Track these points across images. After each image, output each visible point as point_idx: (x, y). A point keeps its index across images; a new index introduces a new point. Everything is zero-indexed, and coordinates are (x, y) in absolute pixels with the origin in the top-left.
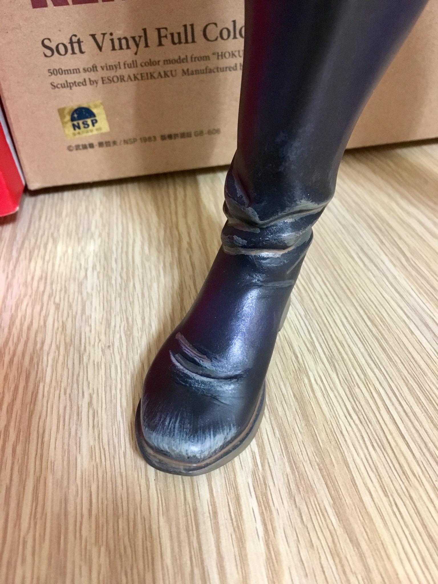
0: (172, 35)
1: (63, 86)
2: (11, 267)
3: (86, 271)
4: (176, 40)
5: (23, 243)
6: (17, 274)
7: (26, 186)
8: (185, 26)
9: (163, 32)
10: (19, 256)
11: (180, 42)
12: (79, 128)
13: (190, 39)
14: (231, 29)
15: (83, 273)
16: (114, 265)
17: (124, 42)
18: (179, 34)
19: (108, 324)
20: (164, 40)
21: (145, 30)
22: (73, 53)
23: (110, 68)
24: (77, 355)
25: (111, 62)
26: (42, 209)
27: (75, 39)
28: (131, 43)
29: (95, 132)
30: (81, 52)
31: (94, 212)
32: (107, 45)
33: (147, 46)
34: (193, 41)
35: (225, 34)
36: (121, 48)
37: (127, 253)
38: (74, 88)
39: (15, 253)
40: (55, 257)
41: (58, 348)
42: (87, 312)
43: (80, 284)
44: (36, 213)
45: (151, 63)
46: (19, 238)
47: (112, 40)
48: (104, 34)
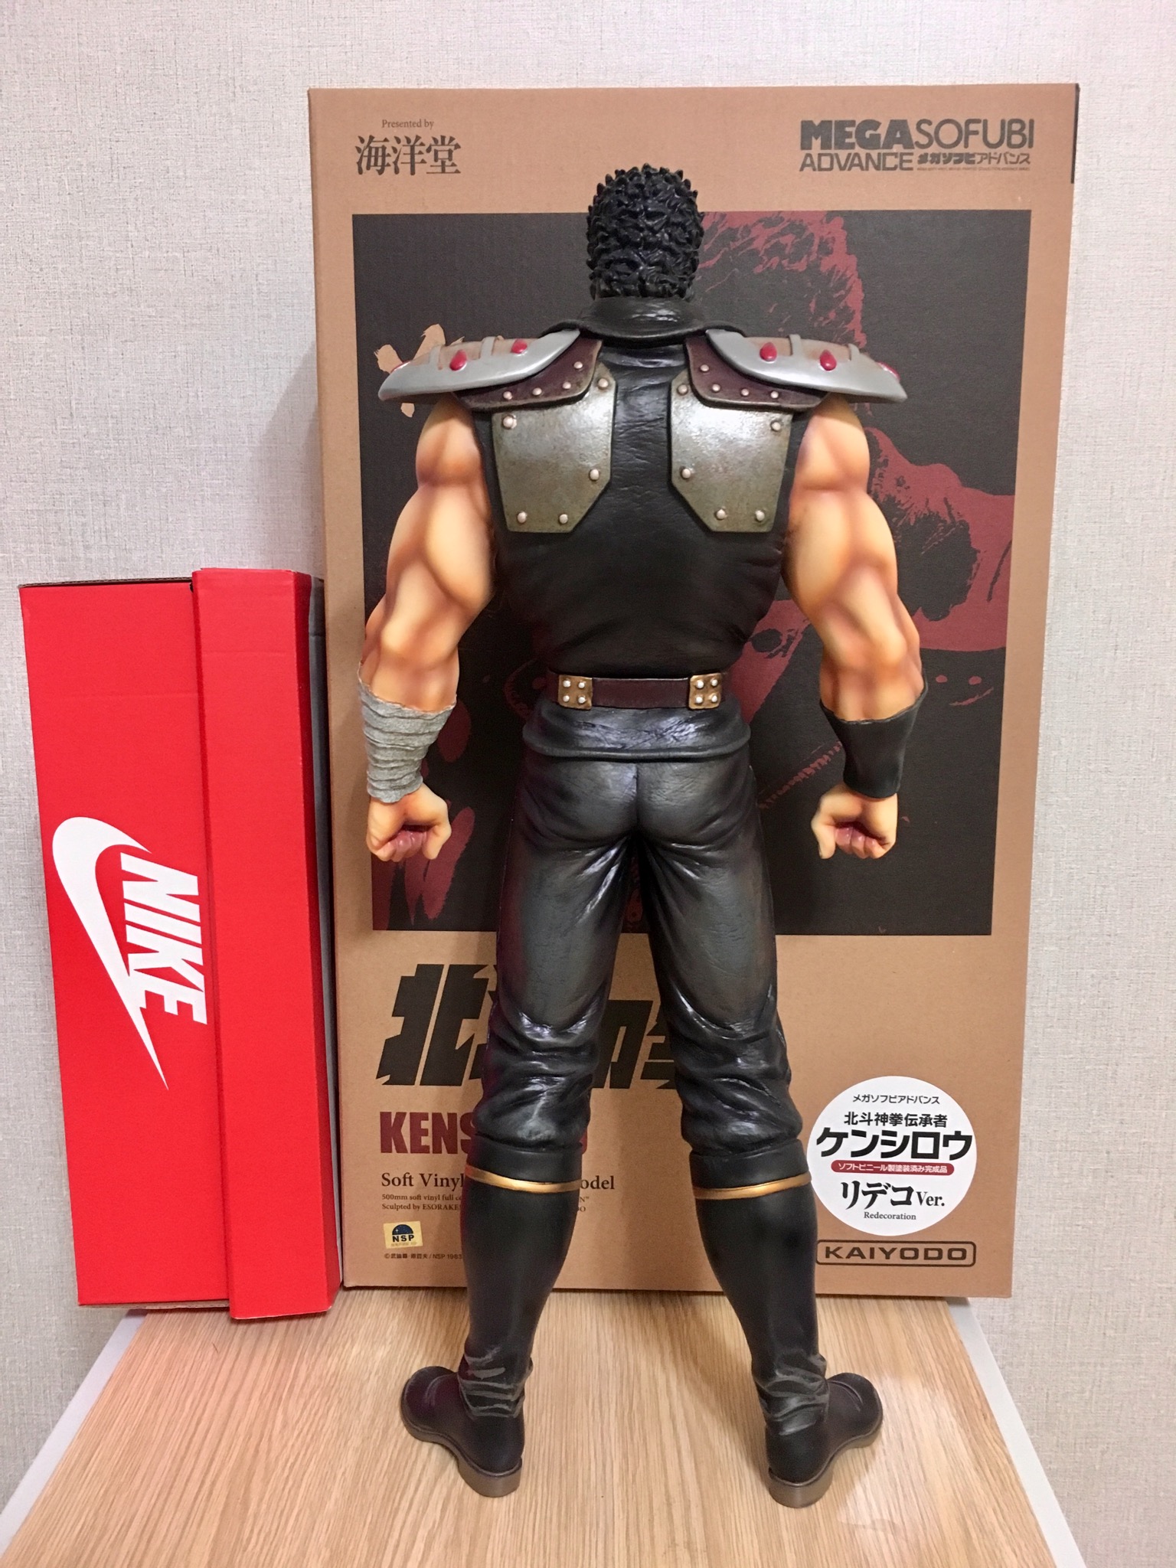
1: (392, 1208)
2: (313, 1360)
3: (370, 1374)
5: (327, 1338)
6: (316, 1368)
7: (342, 1283)
10: (321, 1351)
12: (398, 1240)
15: (367, 1375)
16: (393, 1373)
17: (445, 1181)
19: (373, 1421)
22: (405, 1185)
23: (431, 1198)
24: (344, 1440)
25: (433, 1194)
26: (350, 1306)
27: (407, 1176)
28: (450, 1182)
29: (410, 1246)
30: (411, 1185)
31: (394, 1317)
32: (432, 1181)
36: (442, 1185)
37: (407, 1364)
38: (400, 1210)
39: (318, 1348)
40: (349, 1357)
41: (332, 1432)
42: (361, 1408)
43: (363, 1385)
44: (345, 1309)
46: (325, 1334)
47: (436, 1180)
48: (430, 1175)
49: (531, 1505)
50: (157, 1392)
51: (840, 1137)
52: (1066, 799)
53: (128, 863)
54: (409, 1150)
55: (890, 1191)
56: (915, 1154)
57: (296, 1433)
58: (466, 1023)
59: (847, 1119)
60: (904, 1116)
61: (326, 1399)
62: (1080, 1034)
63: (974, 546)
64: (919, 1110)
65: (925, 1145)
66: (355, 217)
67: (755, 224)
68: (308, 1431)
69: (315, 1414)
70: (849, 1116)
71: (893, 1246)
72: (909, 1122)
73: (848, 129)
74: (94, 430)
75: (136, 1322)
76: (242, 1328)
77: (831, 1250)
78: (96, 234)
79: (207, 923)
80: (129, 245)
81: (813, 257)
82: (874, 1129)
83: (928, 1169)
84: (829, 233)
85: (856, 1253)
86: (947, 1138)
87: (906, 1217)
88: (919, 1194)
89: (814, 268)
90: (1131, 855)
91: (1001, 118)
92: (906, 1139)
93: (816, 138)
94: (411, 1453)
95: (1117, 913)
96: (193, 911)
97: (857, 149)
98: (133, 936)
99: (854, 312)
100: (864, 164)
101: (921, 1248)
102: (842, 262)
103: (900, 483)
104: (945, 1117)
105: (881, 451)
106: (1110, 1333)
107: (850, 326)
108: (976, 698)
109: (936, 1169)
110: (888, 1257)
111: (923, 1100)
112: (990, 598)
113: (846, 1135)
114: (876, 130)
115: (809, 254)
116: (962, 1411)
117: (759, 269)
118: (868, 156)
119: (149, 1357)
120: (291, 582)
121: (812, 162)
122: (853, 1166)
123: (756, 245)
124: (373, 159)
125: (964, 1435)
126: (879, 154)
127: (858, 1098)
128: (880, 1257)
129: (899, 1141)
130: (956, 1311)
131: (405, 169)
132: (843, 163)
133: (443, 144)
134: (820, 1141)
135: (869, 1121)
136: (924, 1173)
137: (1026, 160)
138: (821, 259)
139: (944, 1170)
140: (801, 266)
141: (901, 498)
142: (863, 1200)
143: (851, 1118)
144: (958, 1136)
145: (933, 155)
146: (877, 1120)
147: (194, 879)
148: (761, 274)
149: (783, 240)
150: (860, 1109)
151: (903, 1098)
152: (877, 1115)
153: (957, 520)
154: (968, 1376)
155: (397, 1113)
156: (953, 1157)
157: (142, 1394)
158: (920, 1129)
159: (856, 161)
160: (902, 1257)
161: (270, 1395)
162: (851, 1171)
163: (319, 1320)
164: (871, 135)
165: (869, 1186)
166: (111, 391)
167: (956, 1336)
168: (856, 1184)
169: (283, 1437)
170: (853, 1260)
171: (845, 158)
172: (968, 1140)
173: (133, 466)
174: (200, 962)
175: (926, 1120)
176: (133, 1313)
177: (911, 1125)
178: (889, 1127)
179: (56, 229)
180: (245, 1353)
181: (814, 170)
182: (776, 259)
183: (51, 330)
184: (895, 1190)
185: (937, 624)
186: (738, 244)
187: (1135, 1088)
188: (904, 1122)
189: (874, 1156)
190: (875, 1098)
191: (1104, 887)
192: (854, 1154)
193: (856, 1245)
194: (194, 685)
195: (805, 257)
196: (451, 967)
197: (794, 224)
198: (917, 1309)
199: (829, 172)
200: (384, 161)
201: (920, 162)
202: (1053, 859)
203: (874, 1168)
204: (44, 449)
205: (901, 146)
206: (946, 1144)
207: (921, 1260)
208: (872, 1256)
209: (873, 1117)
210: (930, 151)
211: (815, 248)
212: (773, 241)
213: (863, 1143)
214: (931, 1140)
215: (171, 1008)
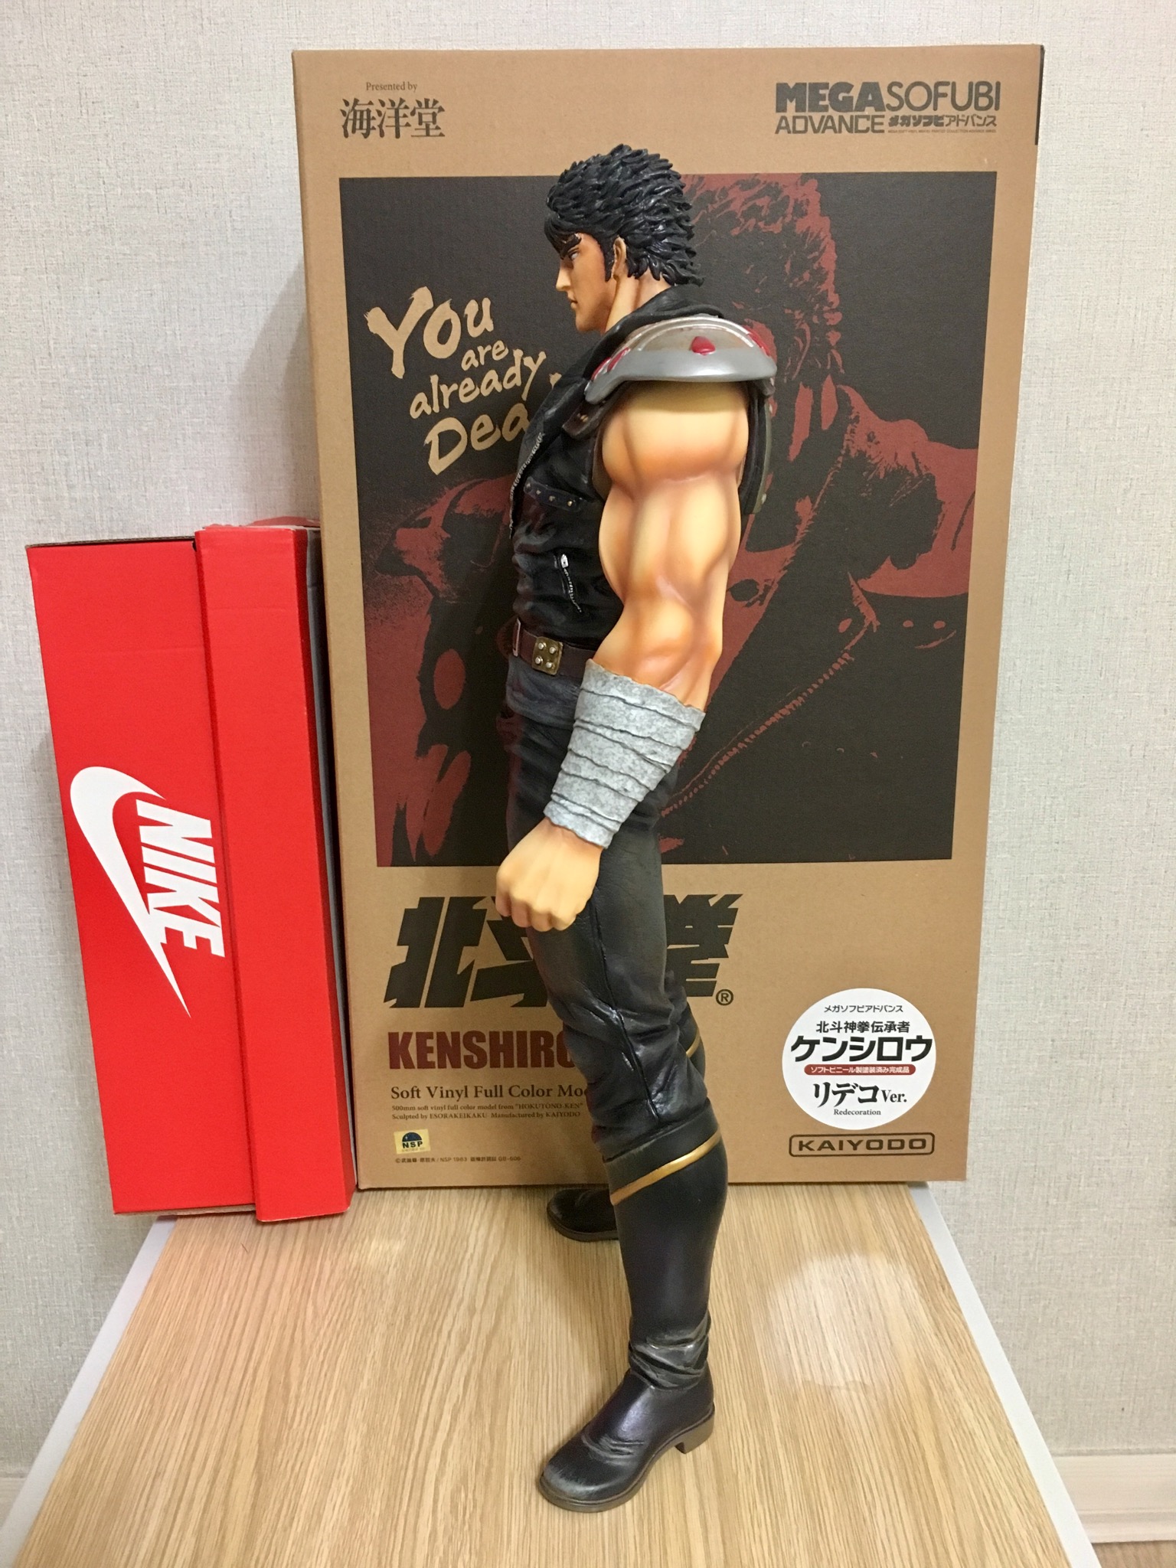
0: (486, 1091)
1: (401, 1118)
2: (336, 1256)
3: (389, 1266)
4: (488, 1094)
5: (347, 1236)
6: (339, 1262)
7: (357, 1185)
8: (496, 1086)
9: (479, 1089)
10: (342, 1248)
11: (491, 1096)
12: (407, 1146)
13: (499, 1094)
14: (530, 1089)
15: (386, 1268)
16: (410, 1265)
17: (450, 1093)
18: (491, 1091)
19: (395, 1309)
20: (479, 1094)
21: (466, 1088)
22: (413, 1097)
23: (439, 1108)
24: (370, 1328)
25: (439, 1105)
26: (364, 1208)
27: (415, 1089)
28: (455, 1094)
29: (419, 1151)
30: (418, 1097)
31: (406, 1214)
32: (437, 1093)
33: (466, 1096)
34: (501, 1096)
35: (526, 1093)
36: (447, 1096)
37: (422, 1257)
38: (409, 1120)
39: (339, 1245)
40: (368, 1252)
41: (360, 1320)
42: (383, 1299)
43: (383, 1277)
44: (361, 1207)
45: (468, 1107)
46: (344, 1231)
47: (442, 1092)
48: (436, 1088)
49: (543, 1379)
50: (195, 1290)
51: (813, 1044)
52: (1020, 716)
53: (144, 809)
54: (416, 1066)
55: (857, 1090)
56: (880, 1057)
57: (326, 1323)
58: (466, 950)
59: (819, 1028)
60: (871, 1024)
61: (350, 1291)
62: (1029, 934)
63: (939, 497)
64: (884, 1018)
65: (890, 1049)
66: (342, 181)
67: (732, 187)
68: (337, 1321)
69: (343, 1304)
70: (820, 1025)
71: (860, 1138)
72: (875, 1028)
73: (821, 92)
74: (73, 370)
75: (168, 1226)
76: (267, 1229)
77: (804, 1143)
78: (66, 171)
79: (222, 864)
80: (101, 183)
81: (787, 220)
82: (844, 1036)
83: (892, 1070)
84: (804, 195)
85: (826, 1145)
86: (910, 1043)
87: (872, 1113)
88: (884, 1092)
89: (788, 229)
90: (1078, 768)
91: (970, 80)
92: (872, 1044)
93: (791, 101)
94: (432, 1335)
95: (1066, 821)
96: (208, 853)
97: (831, 112)
98: (151, 877)
99: (827, 273)
100: (837, 127)
101: (885, 1139)
102: (816, 223)
103: (870, 438)
104: (908, 1024)
105: (853, 408)
106: (1053, 1201)
107: (823, 287)
108: (940, 641)
109: (899, 1070)
110: (855, 1149)
111: (888, 1009)
112: (954, 547)
113: (818, 1042)
114: (848, 92)
115: (784, 216)
116: (923, 1283)
117: (736, 232)
118: (841, 119)
119: (185, 1258)
120: (291, 541)
121: (787, 125)
122: (825, 1070)
123: (732, 207)
124: (358, 123)
125: (925, 1305)
126: (852, 117)
127: (829, 1009)
128: (848, 1148)
129: (866, 1045)
130: (915, 1193)
131: (390, 132)
132: (817, 126)
133: (427, 107)
134: (794, 1048)
135: (839, 1029)
136: (888, 1074)
137: (992, 122)
138: (796, 221)
139: (907, 1070)
140: (777, 228)
141: (872, 452)
142: (834, 1099)
143: (822, 1027)
144: (919, 1040)
145: (904, 118)
146: (846, 1028)
147: (208, 823)
148: (737, 237)
149: (759, 202)
150: (830, 1018)
151: (870, 1007)
152: (847, 1023)
153: (924, 473)
154: (927, 1251)
155: (405, 1033)
156: (915, 1059)
157: (181, 1292)
158: (885, 1034)
159: (830, 124)
160: (868, 1148)
161: (300, 1288)
162: (823, 1074)
163: (337, 1220)
164: (844, 98)
165: (839, 1086)
166: (88, 329)
167: (916, 1216)
168: (827, 1085)
169: (315, 1326)
170: (824, 1152)
171: (819, 120)
172: (928, 1043)
173: (114, 405)
174: (216, 900)
175: (891, 1026)
176: (162, 1219)
177: (877, 1031)
178: (857, 1034)
179: (27, 167)
180: (272, 1252)
181: (789, 132)
182: (753, 221)
183: (26, 269)
184: (862, 1089)
185: (904, 572)
186: (716, 206)
187: (1078, 982)
188: (870, 1029)
189: (844, 1060)
190: (845, 1008)
191: (1053, 798)
192: (825, 1059)
193: (827, 1139)
194: (200, 640)
195: (781, 219)
196: (452, 899)
197: (769, 187)
198: (881, 1193)
199: (803, 135)
200: (368, 124)
201: (891, 125)
202: (1006, 774)
203: (844, 1070)
204: (23, 389)
205: (872, 108)
206: (908, 1048)
207: (885, 1150)
208: (841, 1148)
209: (843, 1025)
210: (900, 113)
211: (790, 209)
212: (750, 204)
213: (833, 1049)
214: (895, 1044)
215: (190, 943)
